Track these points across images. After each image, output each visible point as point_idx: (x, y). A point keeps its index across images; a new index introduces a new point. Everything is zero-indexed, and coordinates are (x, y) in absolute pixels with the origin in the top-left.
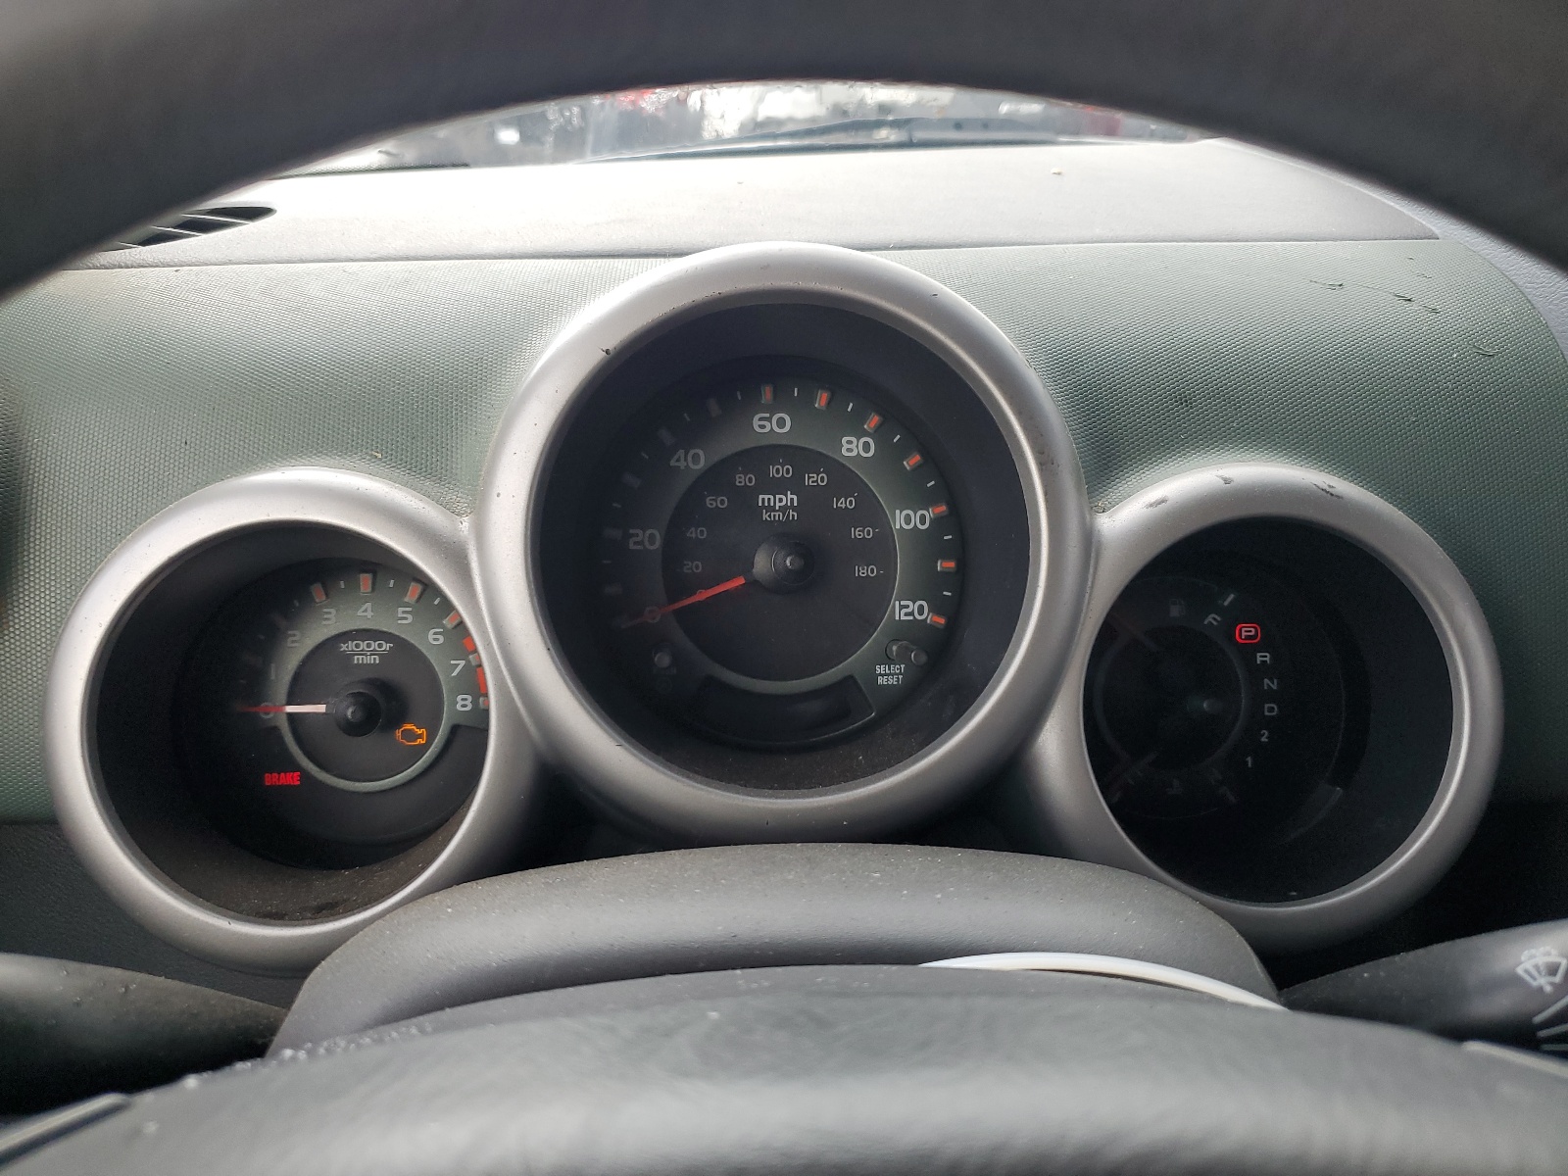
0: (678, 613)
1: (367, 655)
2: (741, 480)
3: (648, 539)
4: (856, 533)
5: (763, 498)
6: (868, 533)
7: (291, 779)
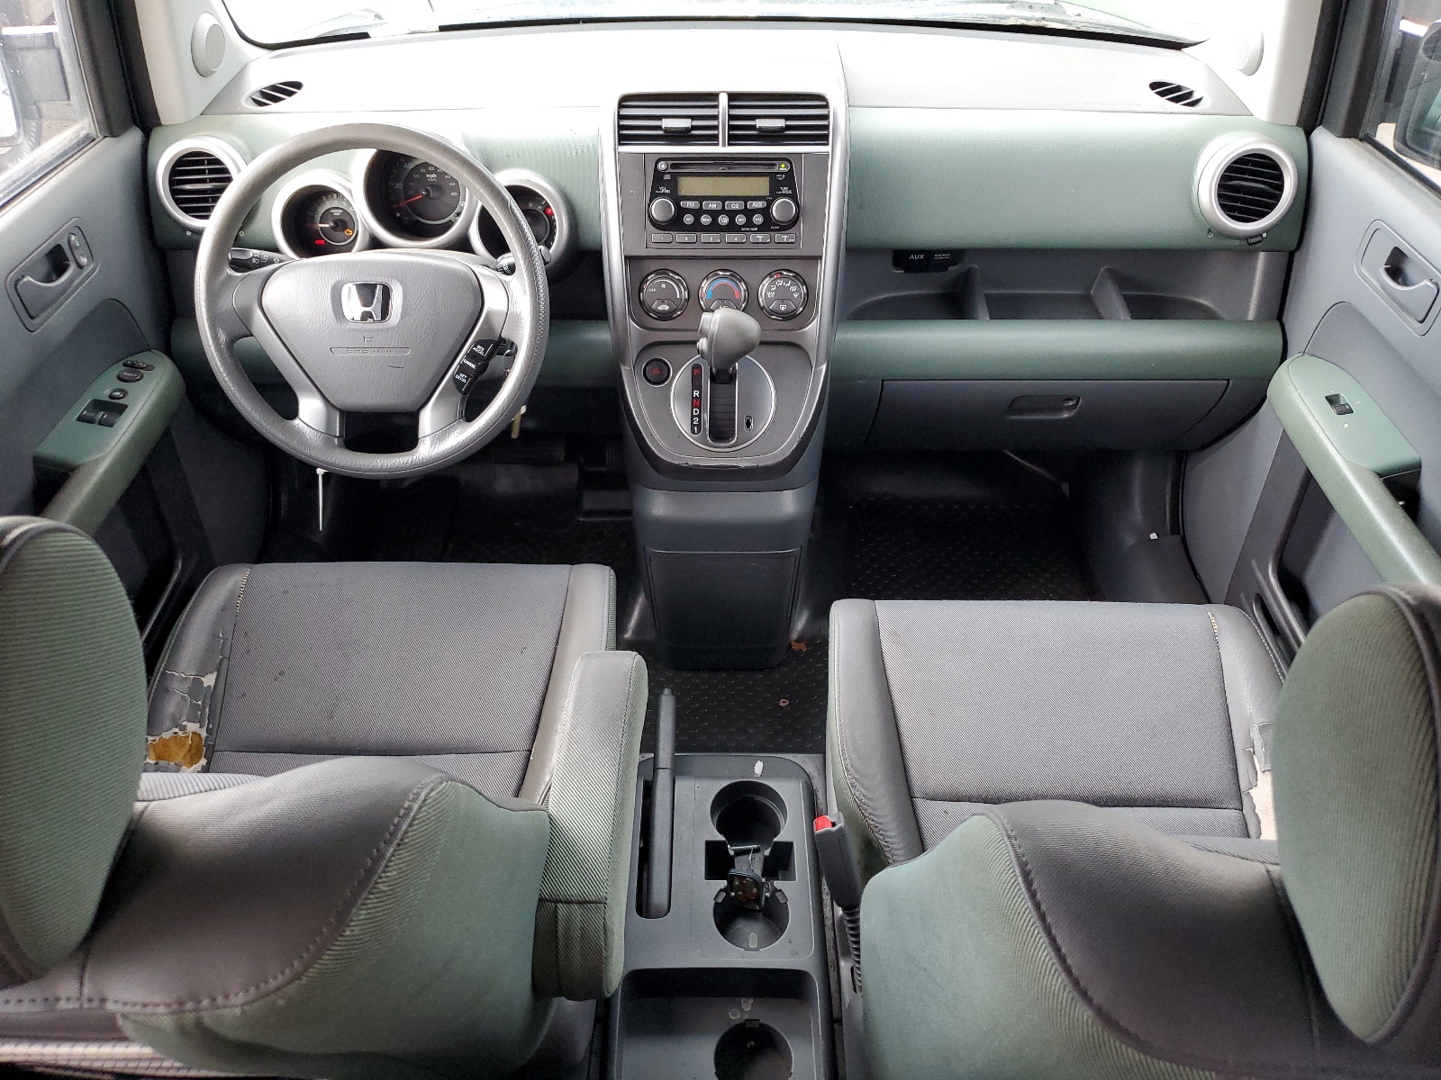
0: (408, 204)
1: (337, 213)
2: (422, 170)
3: (400, 186)
4: (451, 184)
5: (428, 176)
6: (454, 184)
7: (323, 242)
